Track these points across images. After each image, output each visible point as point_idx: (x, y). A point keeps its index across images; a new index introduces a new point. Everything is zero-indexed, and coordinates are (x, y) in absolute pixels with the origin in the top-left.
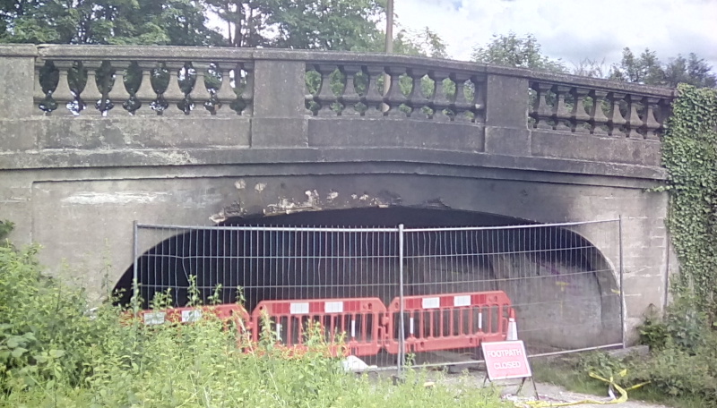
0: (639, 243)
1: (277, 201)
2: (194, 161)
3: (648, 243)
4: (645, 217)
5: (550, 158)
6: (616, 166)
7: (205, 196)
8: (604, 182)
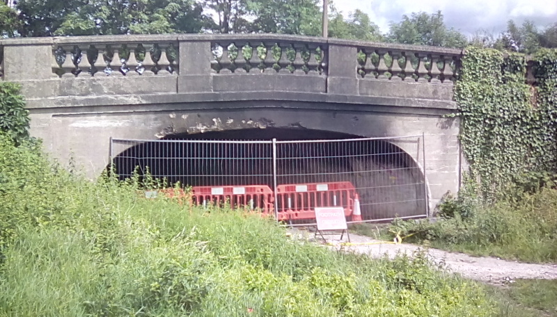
0: (438, 151)
1: (196, 125)
2: (144, 102)
3: (446, 151)
4: (443, 134)
5: (373, 96)
6: (419, 101)
7: (152, 122)
8: (411, 111)
